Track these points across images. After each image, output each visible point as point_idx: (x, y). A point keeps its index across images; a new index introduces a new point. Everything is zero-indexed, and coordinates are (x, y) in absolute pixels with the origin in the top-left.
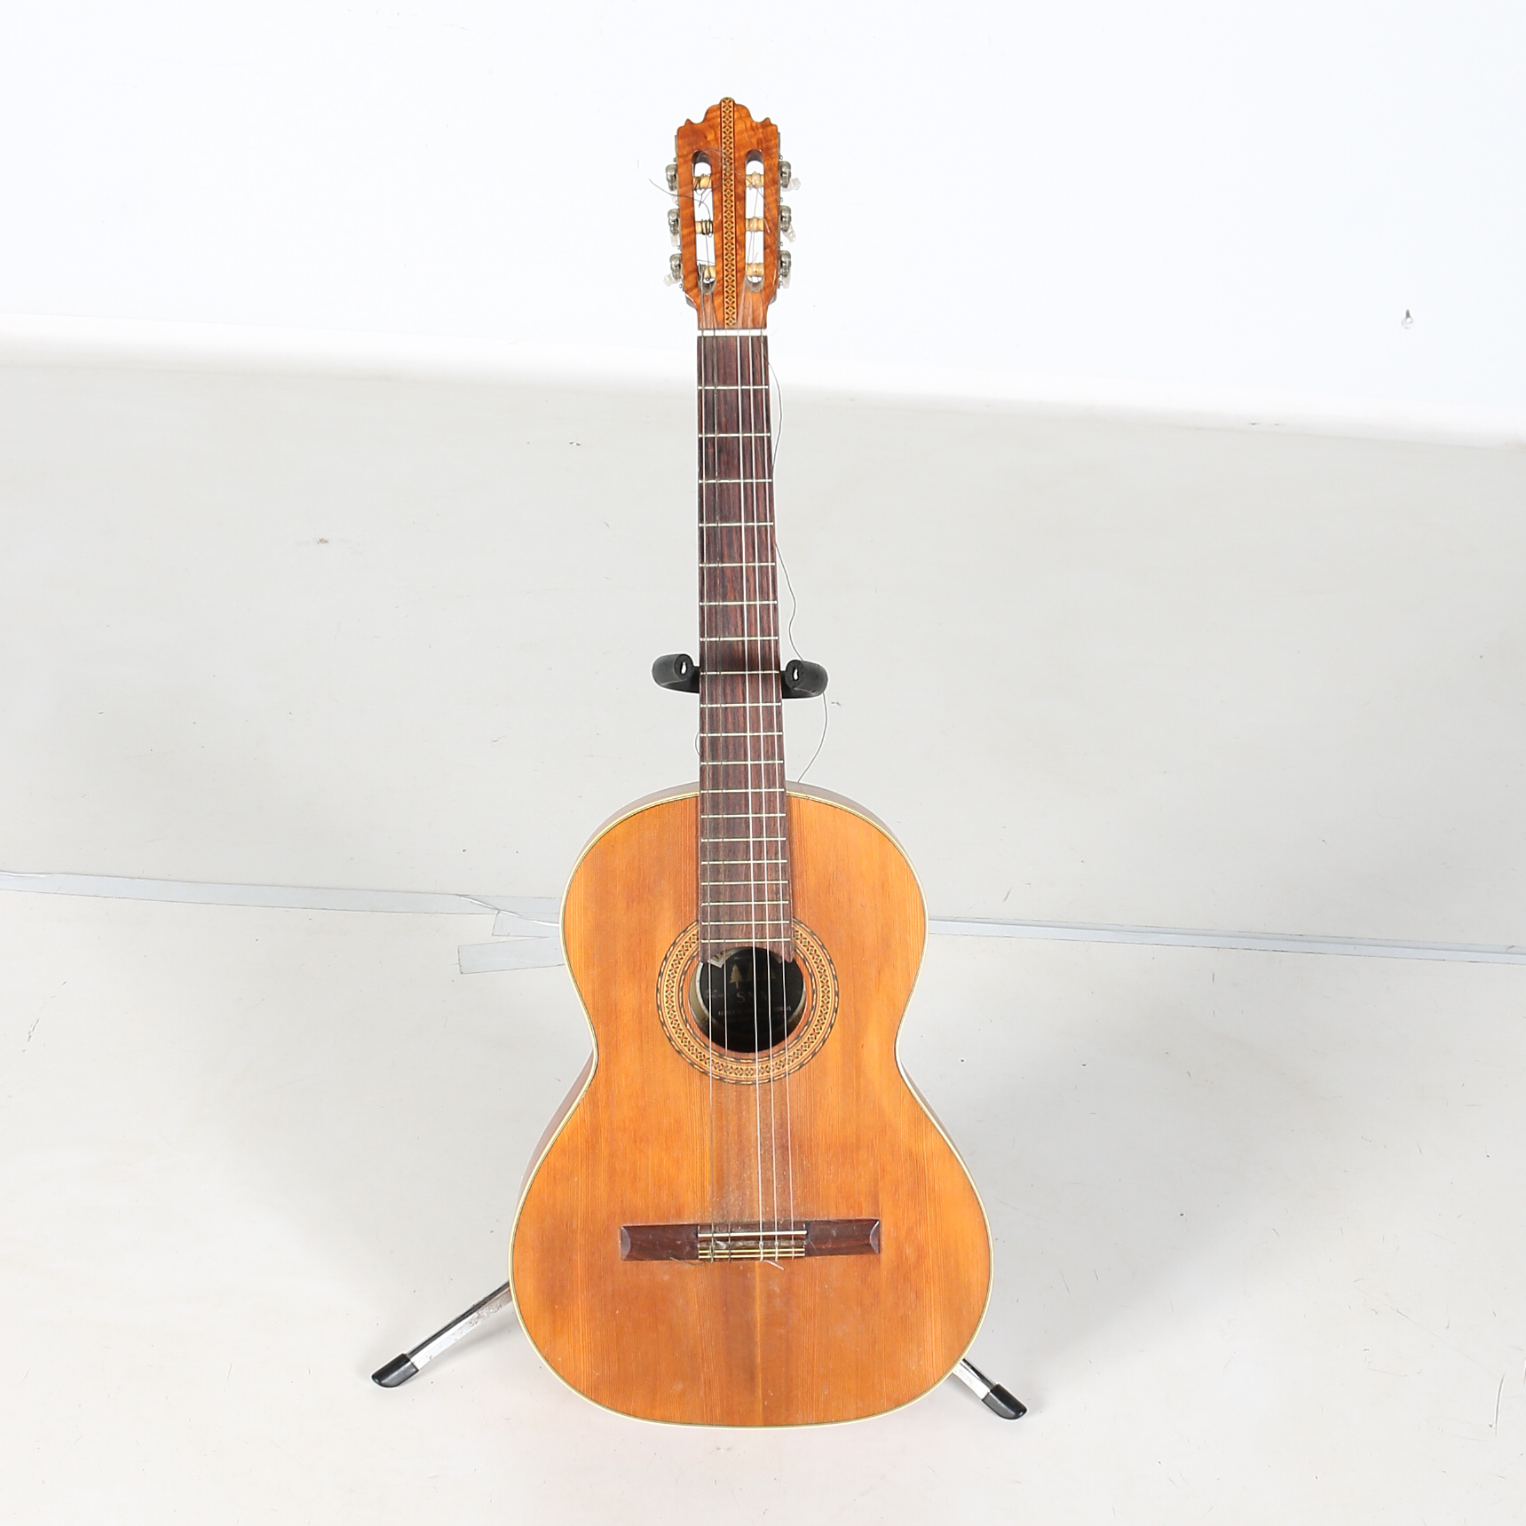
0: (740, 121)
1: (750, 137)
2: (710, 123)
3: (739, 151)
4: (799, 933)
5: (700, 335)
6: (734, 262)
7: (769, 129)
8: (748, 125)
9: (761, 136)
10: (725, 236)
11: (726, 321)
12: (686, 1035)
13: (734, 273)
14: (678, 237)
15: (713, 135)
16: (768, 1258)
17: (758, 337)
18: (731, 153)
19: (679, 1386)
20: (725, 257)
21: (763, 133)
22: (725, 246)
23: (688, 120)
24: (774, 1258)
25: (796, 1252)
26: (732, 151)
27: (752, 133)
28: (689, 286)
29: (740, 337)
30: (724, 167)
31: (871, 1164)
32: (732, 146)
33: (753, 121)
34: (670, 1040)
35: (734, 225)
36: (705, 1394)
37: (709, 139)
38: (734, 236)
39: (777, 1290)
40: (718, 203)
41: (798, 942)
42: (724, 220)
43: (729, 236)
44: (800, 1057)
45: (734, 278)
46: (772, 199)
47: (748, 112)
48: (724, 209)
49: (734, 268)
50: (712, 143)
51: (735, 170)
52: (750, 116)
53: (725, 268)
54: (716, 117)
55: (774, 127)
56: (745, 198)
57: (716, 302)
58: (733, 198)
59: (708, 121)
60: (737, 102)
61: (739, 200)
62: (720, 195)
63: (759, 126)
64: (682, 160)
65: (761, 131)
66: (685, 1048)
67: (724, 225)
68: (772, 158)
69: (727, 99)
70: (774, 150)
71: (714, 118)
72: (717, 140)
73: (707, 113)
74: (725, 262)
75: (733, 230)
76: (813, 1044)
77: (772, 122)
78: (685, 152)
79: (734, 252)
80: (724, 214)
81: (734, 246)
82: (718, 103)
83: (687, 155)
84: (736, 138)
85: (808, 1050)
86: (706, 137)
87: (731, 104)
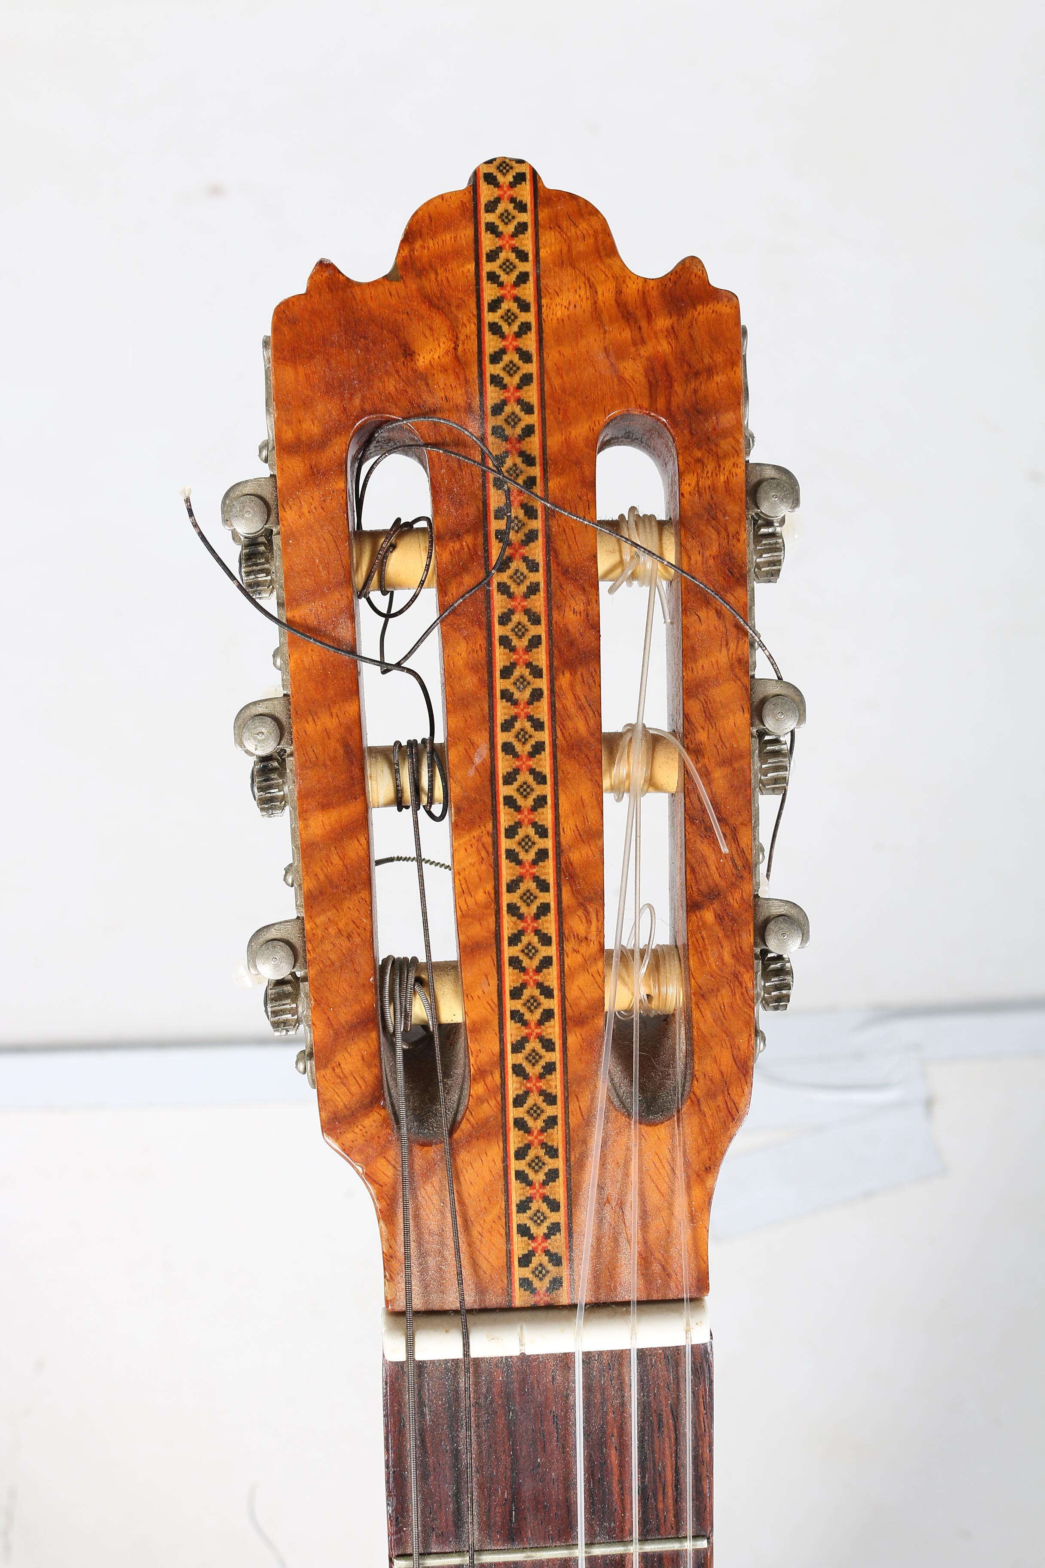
0: (567, 276)
1: (617, 353)
2: (430, 284)
3: (566, 422)
5: (401, 1356)
6: (551, 977)
7: (703, 313)
8: (606, 293)
9: (664, 347)
10: (505, 844)
11: (519, 1272)
13: (553, 1030)
14: (283, 820)
15: (445, 345)
17: (673, 1355)
18: (529, 431)
20: (508, 952)
21: (672, 333)
22: (506, 898)
23: (324, 266)
26: (533, 419)
27: (624, 334)
28: (343, 1098)
29: (588, 1357)
30: (496, 499)
32: (531, 394)
33: (623, 275)
35: (547, 790)
37: (423, 360)
38: (548, 844)
40: (470, 682)
42: (504, 765)
43: (527, 843)
45: (555, 1057)
46: (722, 657)
47: (604, 222)
48: (503, 710)
49: (554, 1004)
50: (441, 380)
51: (549, 515)
52: (611, 250)
53: (510, 1005)
54: (457, 253)
55: (723, 308)
56: (593, 656)
57: (468, 1176)
58: (541, 657)
59: (421, 273)
60: (551, 181)
61: (572, 668)
62: (481, 641)
63: (654, 296)
64: (297, 466)
65: (662, 322)
67: (504, 790)
68: (719, 459)
69: (504, 165)
70: (726, 419)
71: (443, 259)
72: (459, 361)
73: (410, 237)
74: (511, 978)
75: (546, 816)
77: (716, 280)
78: (312, 428)
79: (549, 925)
80: (501, 737)
81: (549, 898)
82: (462, 184)
83: (323, 443)
84: (552, 357)
86: (408, 353)
87: (525, 192)
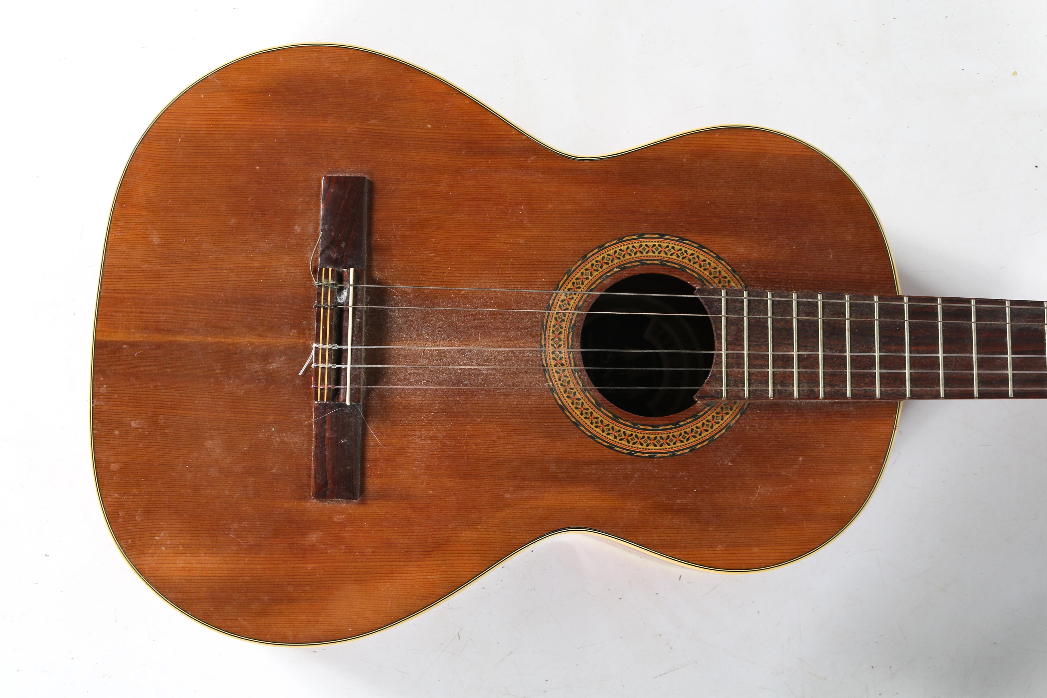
4: (729, 411)
12: (605, 267)
16: (317, 354)
19: (156, 240)
24: (317, 362)
25: (322, 390)
31: (431, 492)
34: (599, 247)
36: (143, 271)
39: (274, 366)
41: (719, 410)
44: (573, 407)
66: (589, 265)
76: (589, 423)
85: (582, 417)
